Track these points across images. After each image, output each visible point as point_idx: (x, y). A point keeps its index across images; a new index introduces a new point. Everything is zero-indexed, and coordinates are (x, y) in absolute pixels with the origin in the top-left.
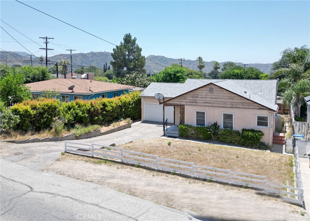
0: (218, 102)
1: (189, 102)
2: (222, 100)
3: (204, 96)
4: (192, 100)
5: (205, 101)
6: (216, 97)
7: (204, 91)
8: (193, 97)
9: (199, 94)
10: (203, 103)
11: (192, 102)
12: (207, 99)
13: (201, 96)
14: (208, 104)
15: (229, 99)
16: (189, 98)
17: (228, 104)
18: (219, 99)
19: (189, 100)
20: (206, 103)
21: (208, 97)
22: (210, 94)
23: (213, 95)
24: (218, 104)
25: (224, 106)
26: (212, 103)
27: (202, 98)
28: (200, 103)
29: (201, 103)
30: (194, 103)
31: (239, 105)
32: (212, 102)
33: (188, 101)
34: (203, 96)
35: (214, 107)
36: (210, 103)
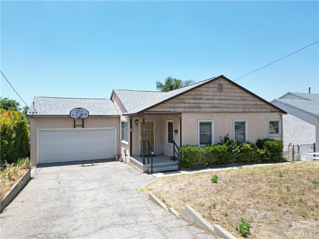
0: (228, 106)
1: (189, 107)
2: (234, 102)
3: (211, 97)
4: (193, 103)
5: (212, 105)
6: (226, 97)
7: (210, 89)
8: (194, 99)
9: (204, 93)
10: (210, 108)
11: (194, 108)
12: (214, 102)
13: (206, 97)
14: (215, 110)
15: (242, 100)
16: (189, 100)
17: (239, 108)
18: (230, 101)
19: (189, 103)
20: (213, 107)
21: (216, 98)
22: (218, 94)
23: (222, 94)
24: (228, 108)
25: (236, 110)
26: (221, 108)
27: (207, 99)
28: (204, 108)
29: (207, 108)
30: (196, 108)
31: (252, 108)
32: (221, 105)
33: (187, 105)
34: (209, 97)
35: (223, 114)
36: (218, 107)
